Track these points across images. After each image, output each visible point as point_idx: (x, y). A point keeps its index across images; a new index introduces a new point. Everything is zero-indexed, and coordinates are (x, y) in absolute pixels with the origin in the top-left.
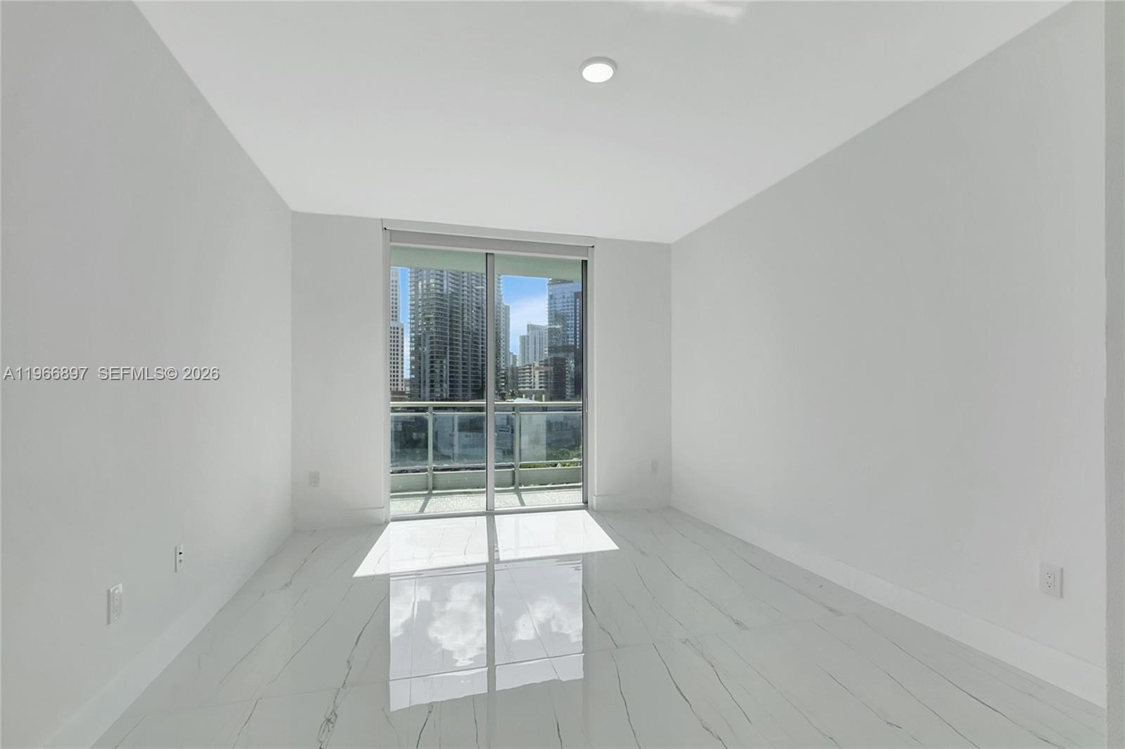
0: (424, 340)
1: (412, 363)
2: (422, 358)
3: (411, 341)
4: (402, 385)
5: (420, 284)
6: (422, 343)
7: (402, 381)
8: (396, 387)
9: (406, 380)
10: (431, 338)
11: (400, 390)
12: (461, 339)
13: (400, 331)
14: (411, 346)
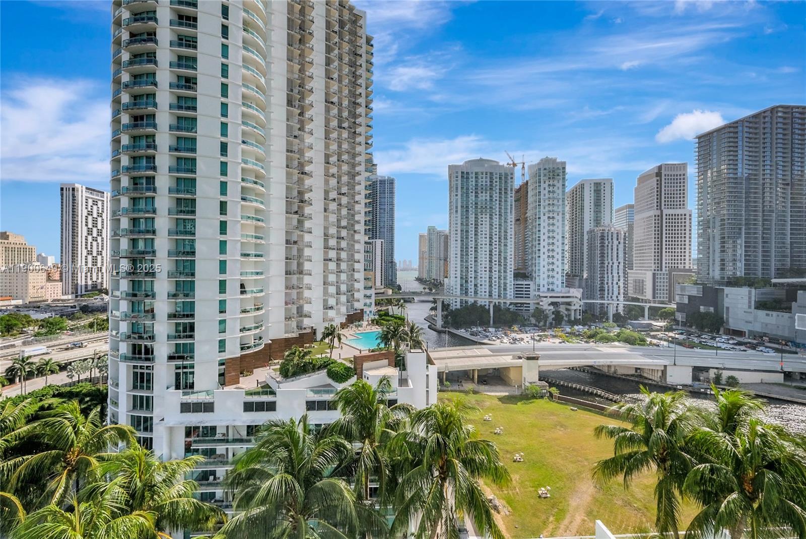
0: (714, 223)
1: (699, 244)
2: (711, 239)
3: (699, 225)
4: (690, 263)
5: (709, 172)
6: (711, 226)
7: (690, 260)
8: (683, 265)
9: (694, 260)
10: (723, 220)
11: (687, 267)
12: (760, 219)
13: (688, 217)
14: (698, 229)
